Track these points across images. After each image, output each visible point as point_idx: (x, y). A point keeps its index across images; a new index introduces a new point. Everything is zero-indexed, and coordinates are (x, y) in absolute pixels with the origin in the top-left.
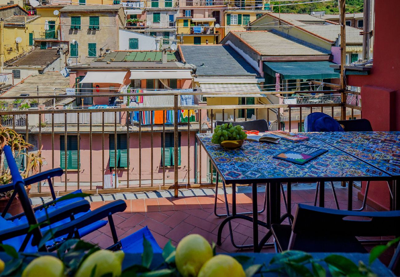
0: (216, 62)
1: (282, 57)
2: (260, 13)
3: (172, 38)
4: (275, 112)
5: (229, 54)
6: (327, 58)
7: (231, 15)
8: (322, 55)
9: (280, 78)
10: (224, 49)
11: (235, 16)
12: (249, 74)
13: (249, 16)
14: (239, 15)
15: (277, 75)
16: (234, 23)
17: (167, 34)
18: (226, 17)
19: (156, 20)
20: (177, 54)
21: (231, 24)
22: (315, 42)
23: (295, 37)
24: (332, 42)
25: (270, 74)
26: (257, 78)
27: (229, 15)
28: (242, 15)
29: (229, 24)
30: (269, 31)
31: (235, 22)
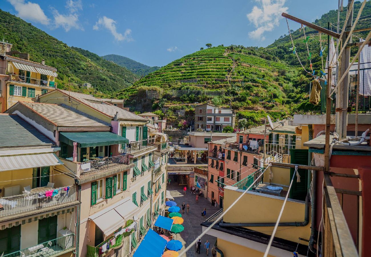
0: (3, 132)
1: (76, 128)
2: (46, 88)
4: (72, 177)
5: (18, 124)
6: (109, 129)
7: (15, 86)
8: (105, 127)
9: (77, 146)
10: (12, 119)
11: (19, 87)
12: (44, 143)
13: (34, 89)
14: (23, 87)
15: (75, 144)
16: (17, 94)
18: (8, 88)
21: (14, 95)
22: (100, 117)
23: (83, 111)
24: (112, 117)
25: (67, 143)
26: (52, 147)
27: (12, 86)
28: (27, 88)
29: (12, 94)
30: (58, 105)
31: (19, 93)
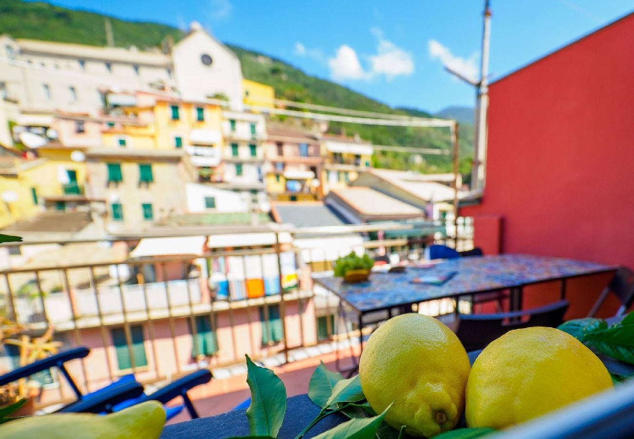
3: (261, 196)
14: (337, 171)
17: (254, 191)
19: (239, 172)
20: (271, 216)
21: (330, 181)
28: (341, 171)
